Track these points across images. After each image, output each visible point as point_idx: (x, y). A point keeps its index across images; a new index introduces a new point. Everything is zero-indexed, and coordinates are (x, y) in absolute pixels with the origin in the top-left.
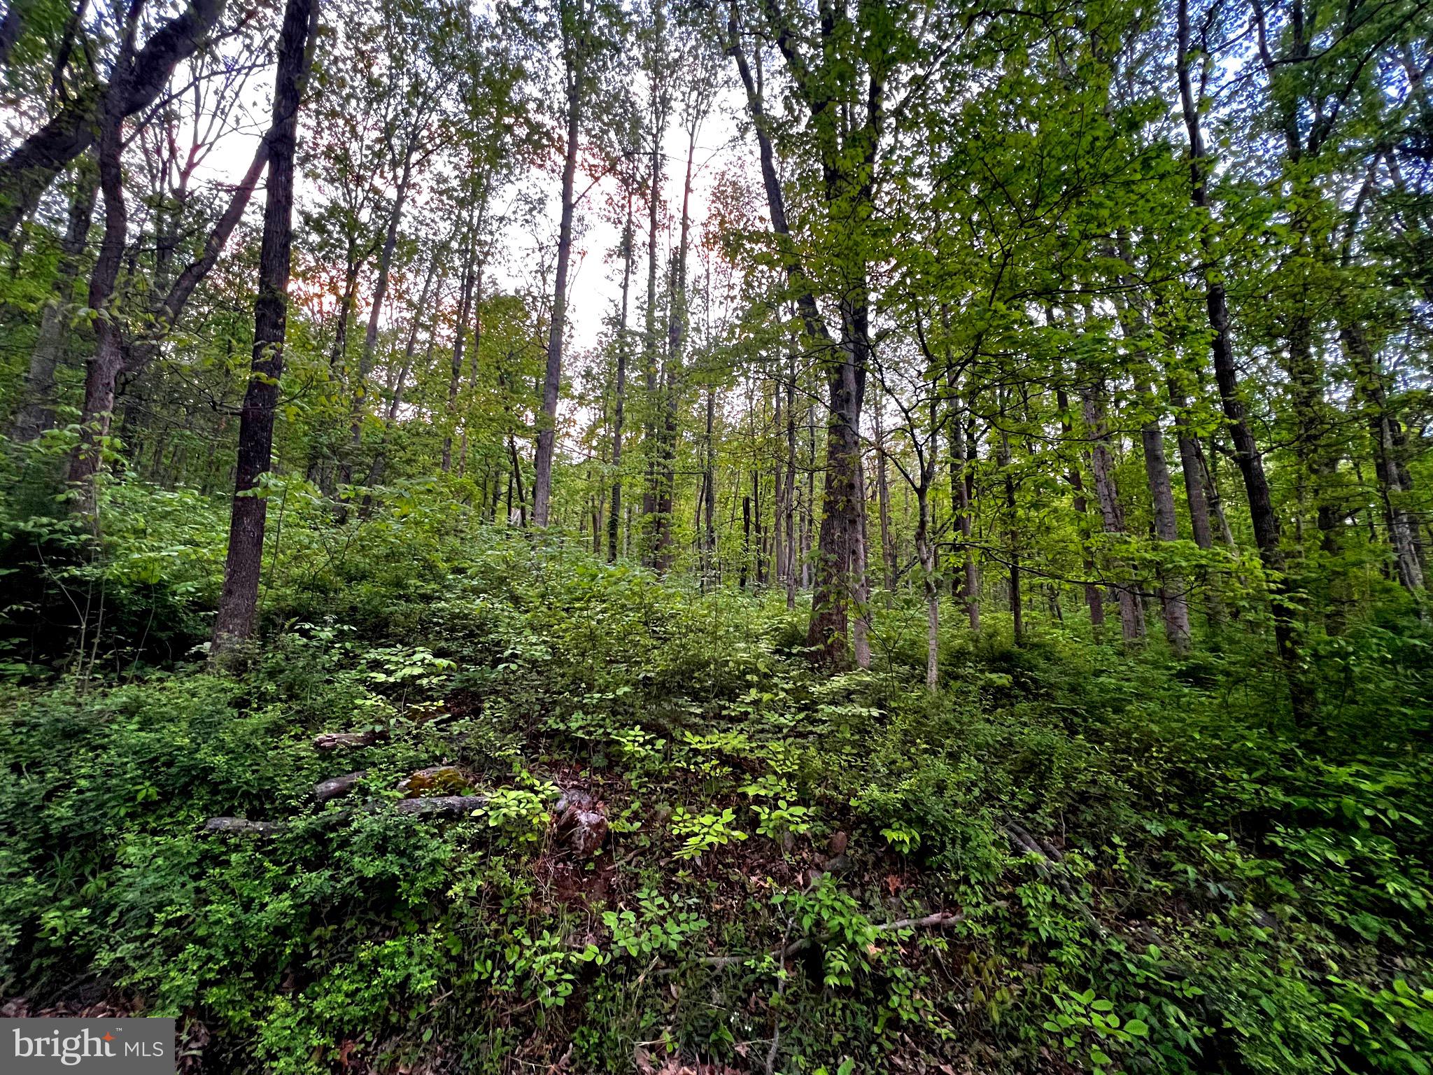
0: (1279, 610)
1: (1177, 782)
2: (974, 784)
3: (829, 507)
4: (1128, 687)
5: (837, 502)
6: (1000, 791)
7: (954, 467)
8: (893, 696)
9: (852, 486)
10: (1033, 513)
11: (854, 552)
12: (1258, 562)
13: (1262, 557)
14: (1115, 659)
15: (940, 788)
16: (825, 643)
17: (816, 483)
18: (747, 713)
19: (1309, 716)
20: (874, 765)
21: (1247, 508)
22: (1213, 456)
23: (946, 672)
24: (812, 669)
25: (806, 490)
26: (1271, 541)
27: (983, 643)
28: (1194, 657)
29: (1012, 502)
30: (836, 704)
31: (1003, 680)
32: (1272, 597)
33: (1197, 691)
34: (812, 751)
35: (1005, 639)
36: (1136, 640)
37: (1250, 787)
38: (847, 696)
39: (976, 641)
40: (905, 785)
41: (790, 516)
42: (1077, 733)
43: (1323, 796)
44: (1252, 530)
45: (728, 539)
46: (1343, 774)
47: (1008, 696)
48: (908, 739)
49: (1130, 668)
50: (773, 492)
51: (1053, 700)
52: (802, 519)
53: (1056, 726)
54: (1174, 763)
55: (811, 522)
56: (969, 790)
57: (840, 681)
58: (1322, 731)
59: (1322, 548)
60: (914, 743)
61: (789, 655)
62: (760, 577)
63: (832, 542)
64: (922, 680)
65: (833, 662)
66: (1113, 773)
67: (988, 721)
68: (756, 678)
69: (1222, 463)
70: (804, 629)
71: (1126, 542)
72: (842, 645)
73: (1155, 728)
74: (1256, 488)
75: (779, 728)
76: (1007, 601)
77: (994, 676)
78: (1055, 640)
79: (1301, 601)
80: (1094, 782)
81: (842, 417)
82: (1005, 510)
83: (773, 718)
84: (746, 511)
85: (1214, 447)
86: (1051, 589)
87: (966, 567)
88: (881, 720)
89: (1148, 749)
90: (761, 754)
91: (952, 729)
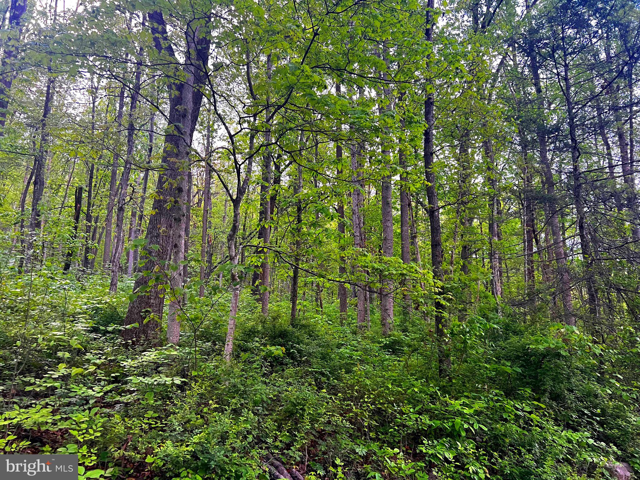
0: (438, 305)
1: (376, 418)
2: (249, 433)
3: (158, 205)
4: (356, 355)
5: (166, 202)
6: (267, 436)
7: (263, 188)
8: (195, 366)
9: (180, 190)
10: (312, 231)
11: (176, 246)
12: (431, 275)
13: (434, 271)
14: (350, 336)
15: (224, 438)
16: (141, 323)
17: (149, 184)
18: (54, 388)
19: (445, 371)
20: (172, 424)
21: (430, 243)
22: (416, 207)
23: (239, 346)
24: (126, 346)
25: (139, 189)
26: (439, 263)
27: (268, 325)
28: (394, 335)
29: (299, 221)
30: (144, 376)
31: (278, 351)
32: (436, 297)
33: (393, 357)
34: (117, 418)
35: (284, 321)
36: (364, 324)
37: (413, 417)
38: (156, 368)
39: (264, 322)
40: (196, 439)
41: (121, 209)
42: (322, 388)
43: (448, 419)
44: (431, 256)
45: (56, 224)
46: (456, 404)
47: (282, 364)
48: (203, 401)
49: (359, 342)
50: (108, 186)
51: (310, 365)
52: (134, 215)
53: (310, 385)
54: (375, 405)
55: (141, 217)
56: (245, 438)
57: (151, 355)
58: (450, 380)
59: (461, 270)
60: (207, 404)
61: (105, 333)
62: (86, 262)
63: (158, 236)
64: (219, 353)
65: (147, 339)
66: (341, 415)
67: (265, 383)
68: (67, 355)
69: (420, 212)
70: (123, 311)
71: (365, 255)
72: (157, 325)
73: (368, 382)
74: (435, 229)
75: (86, 400)
76: (289, 294)
77: (273, 348)
78: (317, 323)
79: (449, 300)
80: (329, 422)
81: (177, 128)
82: (294, 226)
83: (82, 391)
84: (78, 200)
85: (418, 202)
86: (318, 286)
87: (263, 265)
88: (181, 387)
89: (362, 397)
90: (63, 425)
91: (237, 392)
